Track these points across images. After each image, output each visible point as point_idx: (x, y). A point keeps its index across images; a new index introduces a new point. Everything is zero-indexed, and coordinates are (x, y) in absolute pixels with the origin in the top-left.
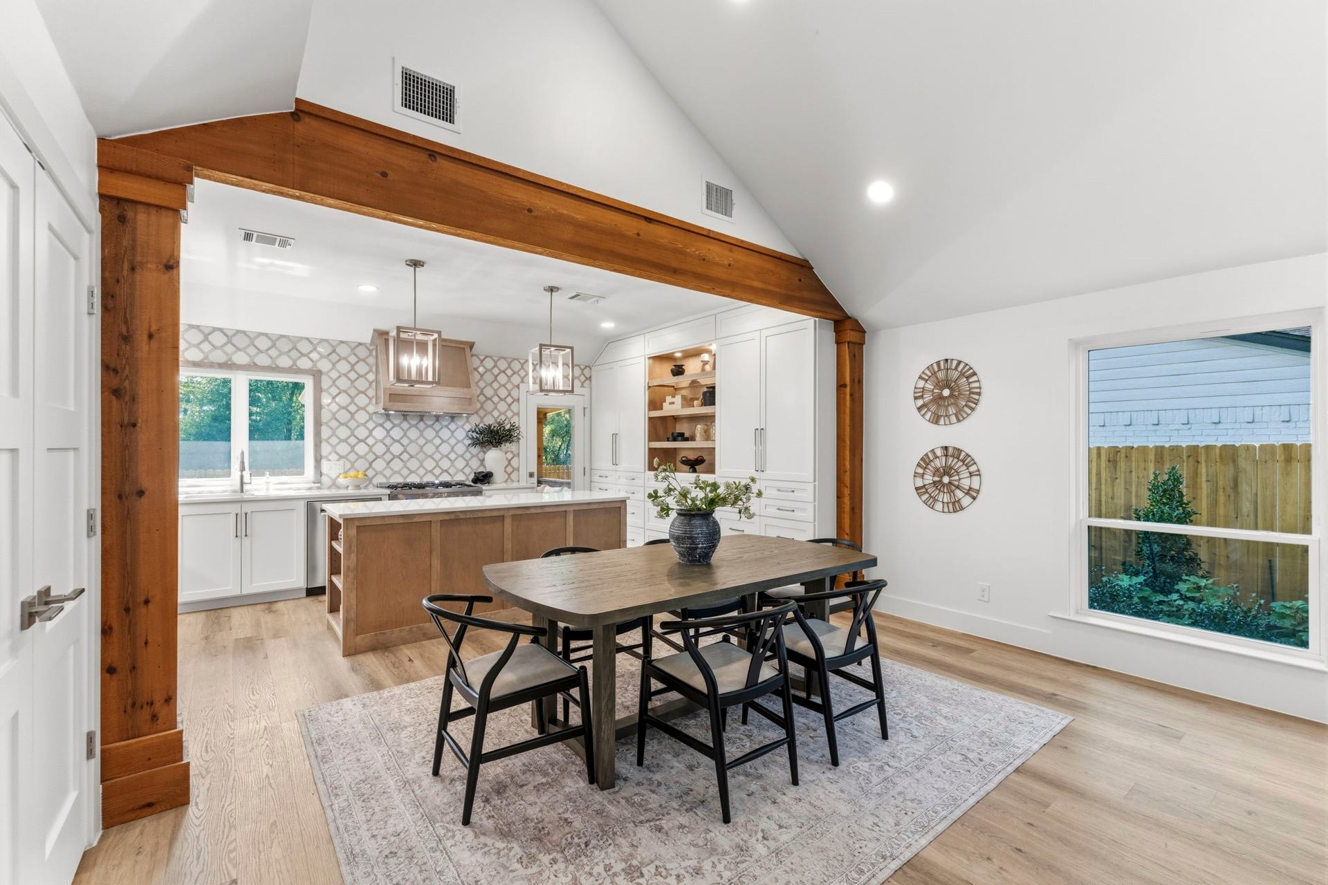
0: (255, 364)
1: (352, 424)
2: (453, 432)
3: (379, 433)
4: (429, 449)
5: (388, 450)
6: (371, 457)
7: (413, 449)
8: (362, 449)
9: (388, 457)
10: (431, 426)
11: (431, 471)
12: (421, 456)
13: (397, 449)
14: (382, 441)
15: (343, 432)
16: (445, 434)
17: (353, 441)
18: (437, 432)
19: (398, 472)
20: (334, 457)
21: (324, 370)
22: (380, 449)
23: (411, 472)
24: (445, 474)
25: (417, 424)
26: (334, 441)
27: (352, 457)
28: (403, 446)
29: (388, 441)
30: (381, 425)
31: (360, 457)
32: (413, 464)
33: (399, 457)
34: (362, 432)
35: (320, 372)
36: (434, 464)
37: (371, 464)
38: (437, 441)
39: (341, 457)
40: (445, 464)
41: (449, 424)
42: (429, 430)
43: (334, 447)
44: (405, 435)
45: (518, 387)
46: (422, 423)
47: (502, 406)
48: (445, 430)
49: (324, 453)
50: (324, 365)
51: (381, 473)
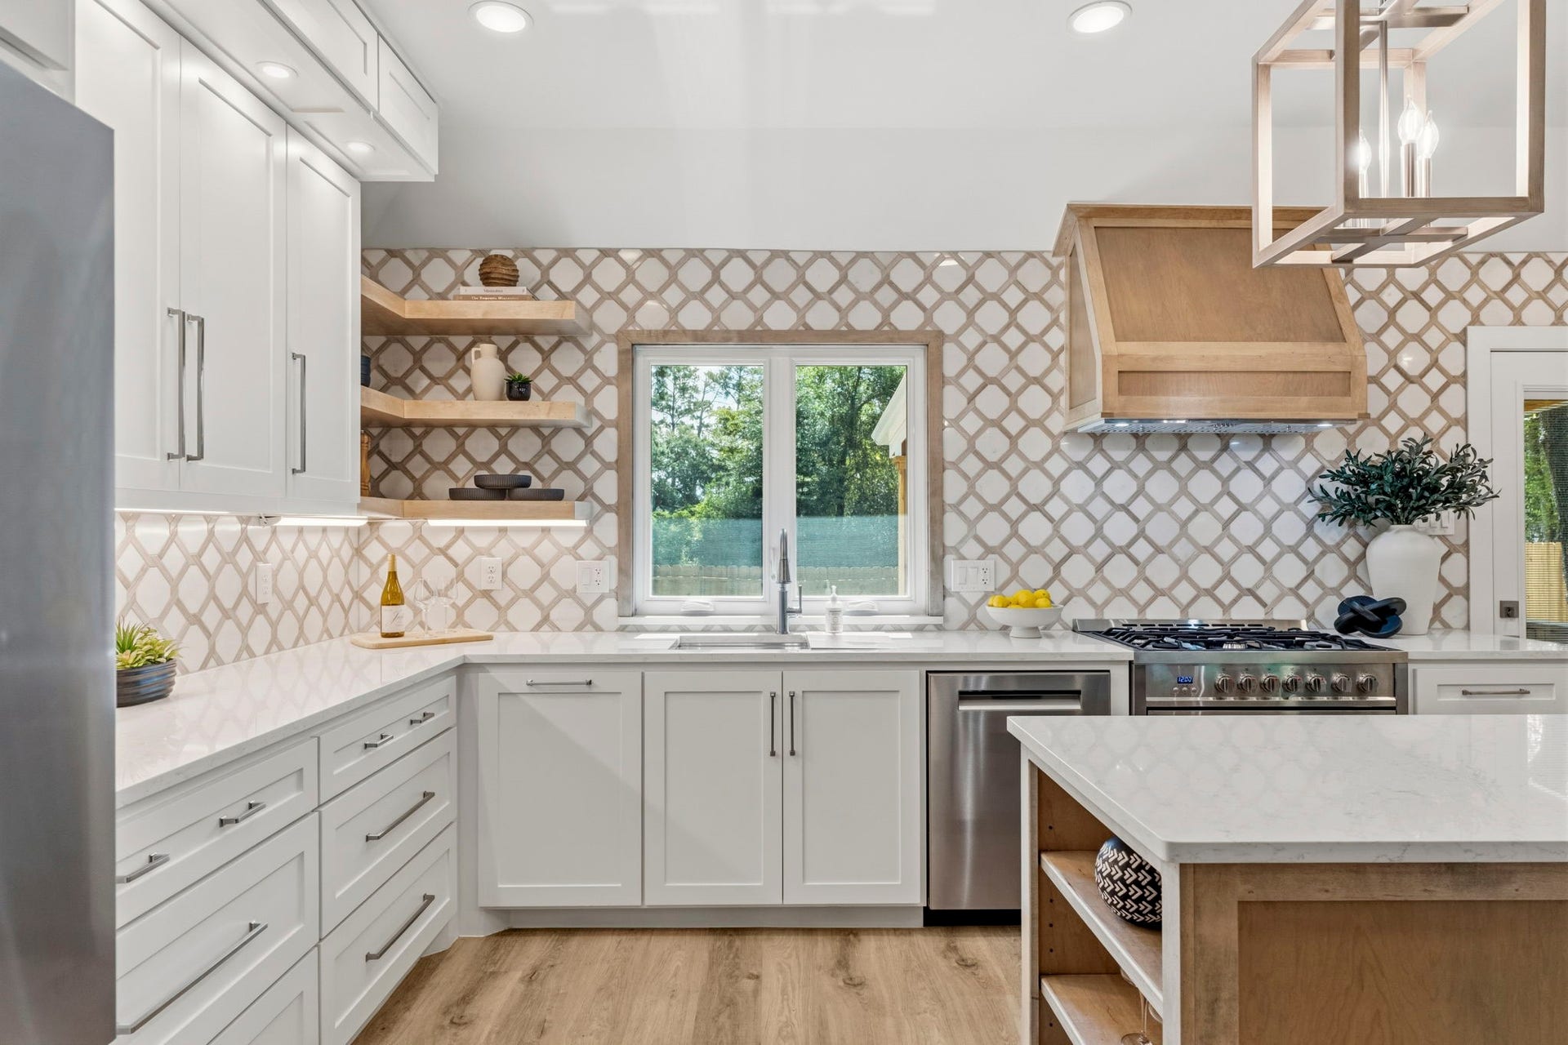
0: (808, 328)
1: (1014, 466)
2: (1268, 481)
3: (1077, 487)
4: (1205, 528)
5: (1099, 533)
6: (1057, 550)
7: (1162, 529)
8: (1035, 528)
9: (1099, 550)
10: (1209, 465)
11: (1210, 592)
12: (1183, 550)
13: (1120, 529)
14: (1083, 508)
15: (993, 486)
16: (1246, 486)
17: (1014, 507)
18: (1225, 481)
19: (1124, 593)
20: (972, 549)
21: (949, 330)
22: (1078, 529)
23: (1159, 592)
24: (1248, 600)
25: (1173, 459)
26: (972, 508)
27: (1014, 550)
28: (1136, 519)
29: (1099, 508)
30: (1081, 465)
31: (1031, 550)
32: (1163, 571)
33: (1125, 550)
34: (1035, 487)
35: (940, 336)
36: (1217, 572)
37: (1057, 568)
38: (1226, 507)
39: (989, 550)
40: (1247, 571)
41: (1257, 458)
42: (1204, 476)
43: (971, 524)
44: (1141, 491)
45: (1462, 338)
46: (1183, 456)
47: (1413, 401)
48: (1246, 475)
49: (950, 539)
50: (949, 318)
51: (1082, 592)
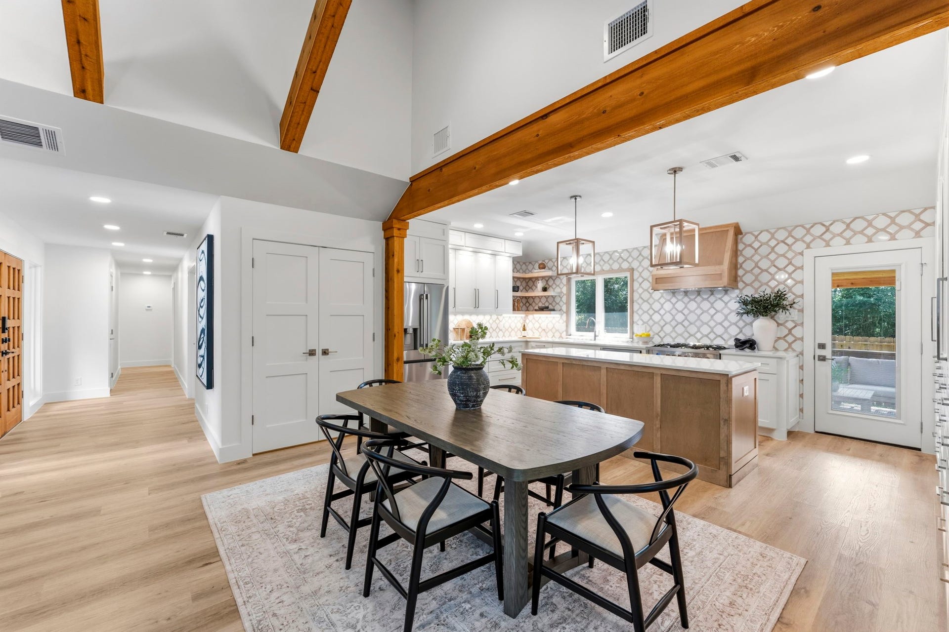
1: (651, 301)
2: (726, 304)
3: (668, 306)
4: (705, 318)
5: (674, 319)
6: (662, 323)
7: (692, 318)
8: (656, 317)
9: (674, 323)
10: (707, 299)
11: (707, 336)
12: (698, 323)
13: (680, 317)
14: (669, 312)
15: (645, 306)
16: (719, 305)
17: (651, 312)
18: (712, 304)
19: (681, 335)
20: (640, 322)
21: (635, 267)
22: (668, 318)
23: (691, 335)
24: (719, 338)
25: (696, 298)
26: (640, 312)
27: (651, 323)
28: (684, 315)
29: (674, 312)
30: (669, 300)
31: (655, 323)
32: (693, 329)
33: (681, 323)
34: (656, 306)
35: (633, 270)
36: (709, 330)
37: (662, 328)
38: (712, 311)
39: (644, 323)
40: (719, 330)
41: (722, 297)
42: (705, 302)
43: (640, 316)
44: (686, 307)
45: (802, 254)
46: (699, 297)
47: (782, 276)
48: (719, 302)
49: (635, 320)
50: (635, 265)
51: (669, 334)
